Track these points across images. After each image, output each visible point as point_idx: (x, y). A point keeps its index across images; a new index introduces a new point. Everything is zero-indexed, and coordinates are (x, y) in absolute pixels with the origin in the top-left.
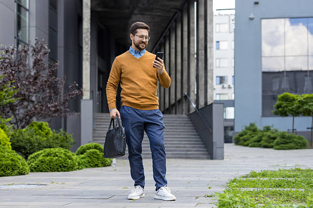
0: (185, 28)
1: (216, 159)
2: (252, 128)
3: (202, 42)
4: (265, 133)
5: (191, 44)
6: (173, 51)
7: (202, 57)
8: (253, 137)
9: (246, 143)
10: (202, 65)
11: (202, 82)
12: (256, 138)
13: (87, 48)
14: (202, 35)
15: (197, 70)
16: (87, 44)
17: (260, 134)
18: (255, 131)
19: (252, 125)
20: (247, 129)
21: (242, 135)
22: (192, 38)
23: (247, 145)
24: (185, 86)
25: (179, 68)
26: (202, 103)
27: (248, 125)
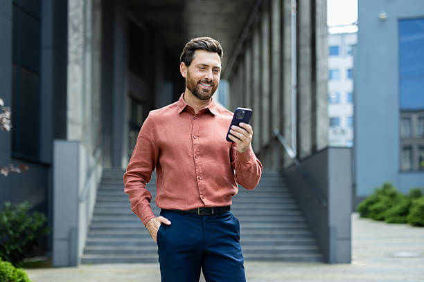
0: (276, 16)
1: (336, 262)
2: (389, 191)
3: (306, 32)
4: (414, 201)
5: (287, 41)
6: (256, 63)
7: (306, 60)
8: (390, 207)
9: (379, 216)
10: (306, 74)
11: (306, 107)
12: (397, 208)
13: (77, 40)
14: (306, 18)
15: (298, 86)
16: (76, 30)
17: (404, 203)
18: (393, 196)
19: (386, 187)
20: (379, 192)
21: (371, 203)
22: (287, 30)
23: (382, 219)
24: (276, 119)
25: (266, 89)
26: (306, 148)
27: (380, 186)
